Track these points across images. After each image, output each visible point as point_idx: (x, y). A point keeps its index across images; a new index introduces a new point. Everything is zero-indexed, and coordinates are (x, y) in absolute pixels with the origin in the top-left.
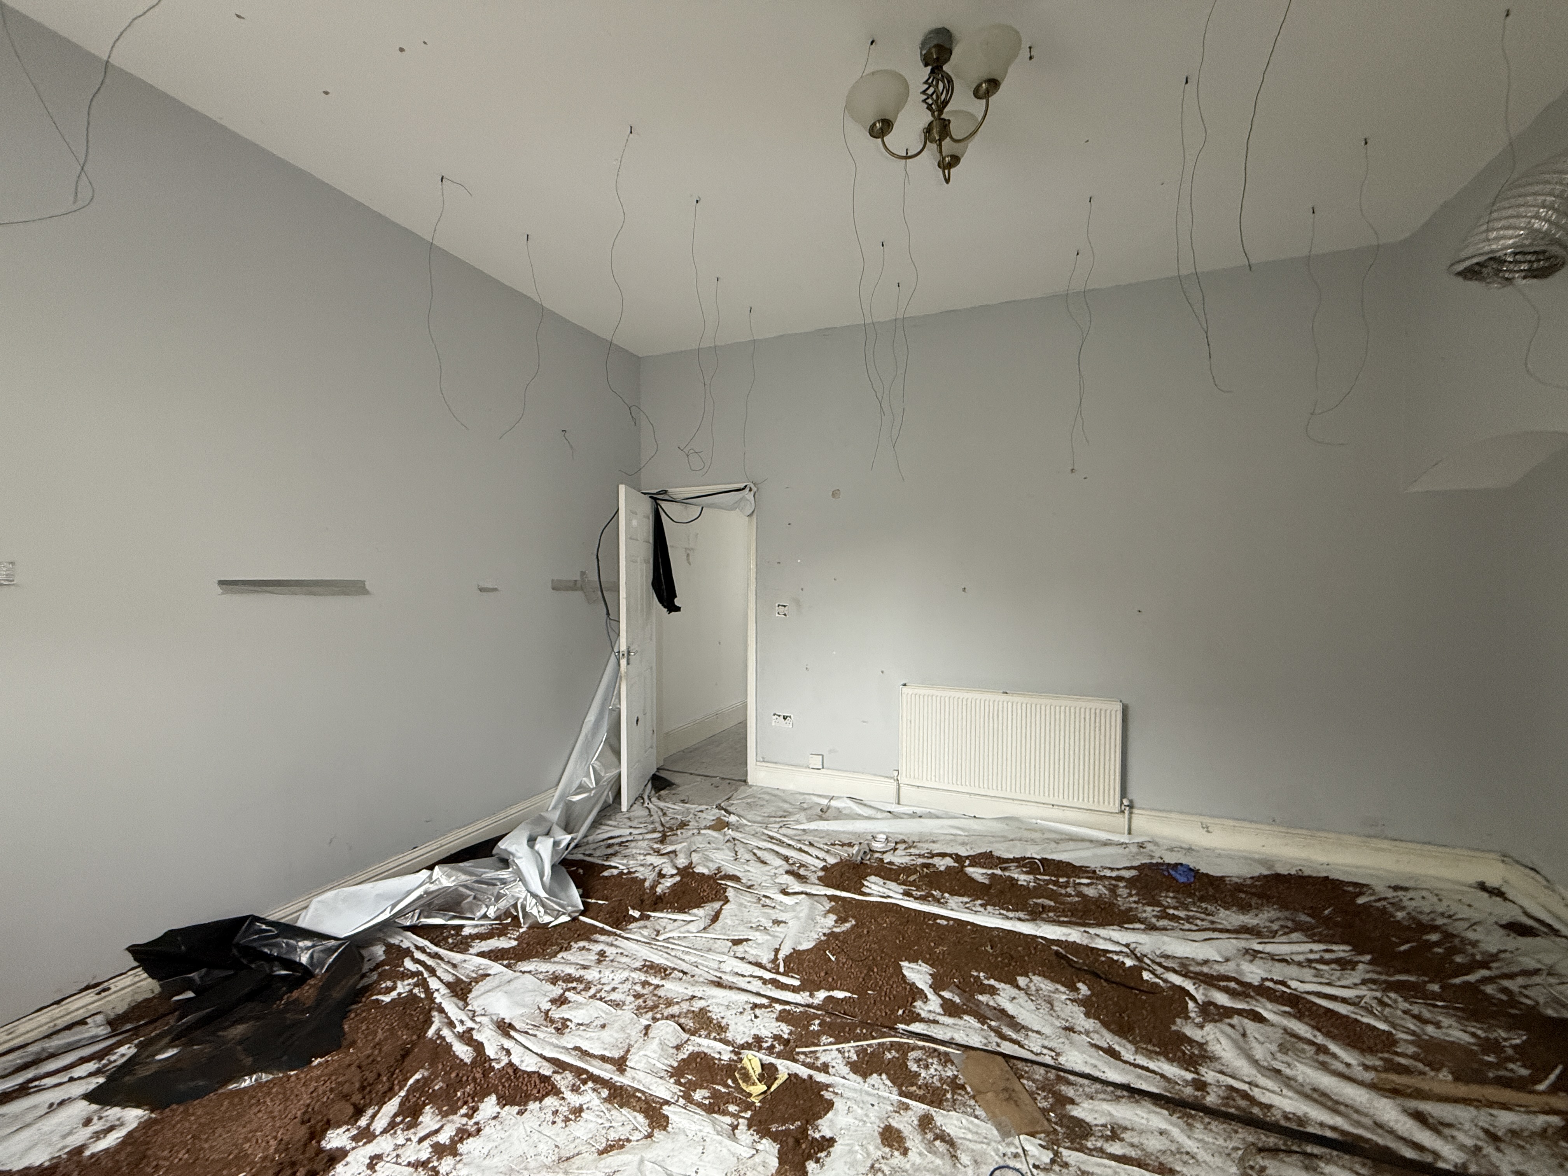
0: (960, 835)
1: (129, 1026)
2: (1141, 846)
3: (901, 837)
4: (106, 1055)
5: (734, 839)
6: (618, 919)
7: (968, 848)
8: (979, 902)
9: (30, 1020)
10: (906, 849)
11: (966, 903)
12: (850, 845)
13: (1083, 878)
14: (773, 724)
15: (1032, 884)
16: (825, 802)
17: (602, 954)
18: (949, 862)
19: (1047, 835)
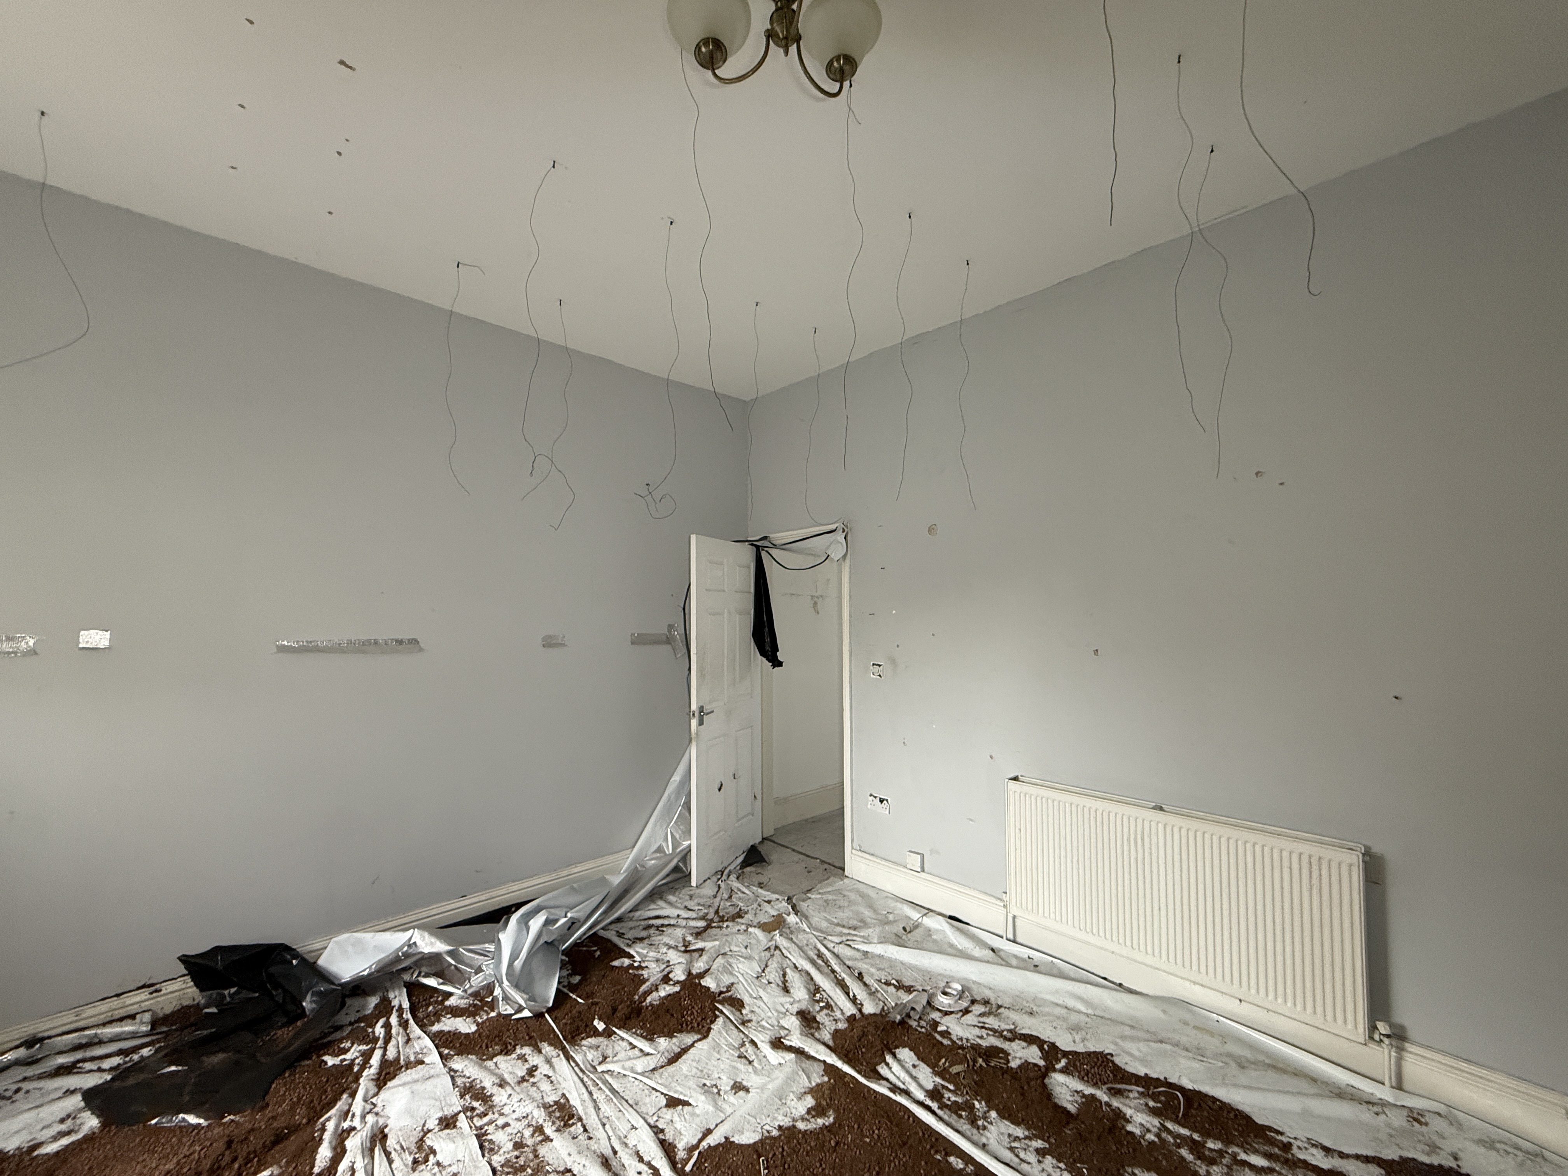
0: (1079, 1012)
1: (164, 1029)
2: (1416, 1117)
3: (988, 994)
4: (131, 1053)
5: (777, 947)
6: (578, 1028)
7: (1078, 1038)
8: (1039, 1144)
9: (94, 1007)
10: (982, 1015)
11: (1017, 1139)
12: (909, 989)
13: (1256, 1152)
14: (869, 806)
15: (1150, 1137)
16: (915, 915)
17: (531, 1071)
18: (1033, 1055)
19: (1231, 1048)
